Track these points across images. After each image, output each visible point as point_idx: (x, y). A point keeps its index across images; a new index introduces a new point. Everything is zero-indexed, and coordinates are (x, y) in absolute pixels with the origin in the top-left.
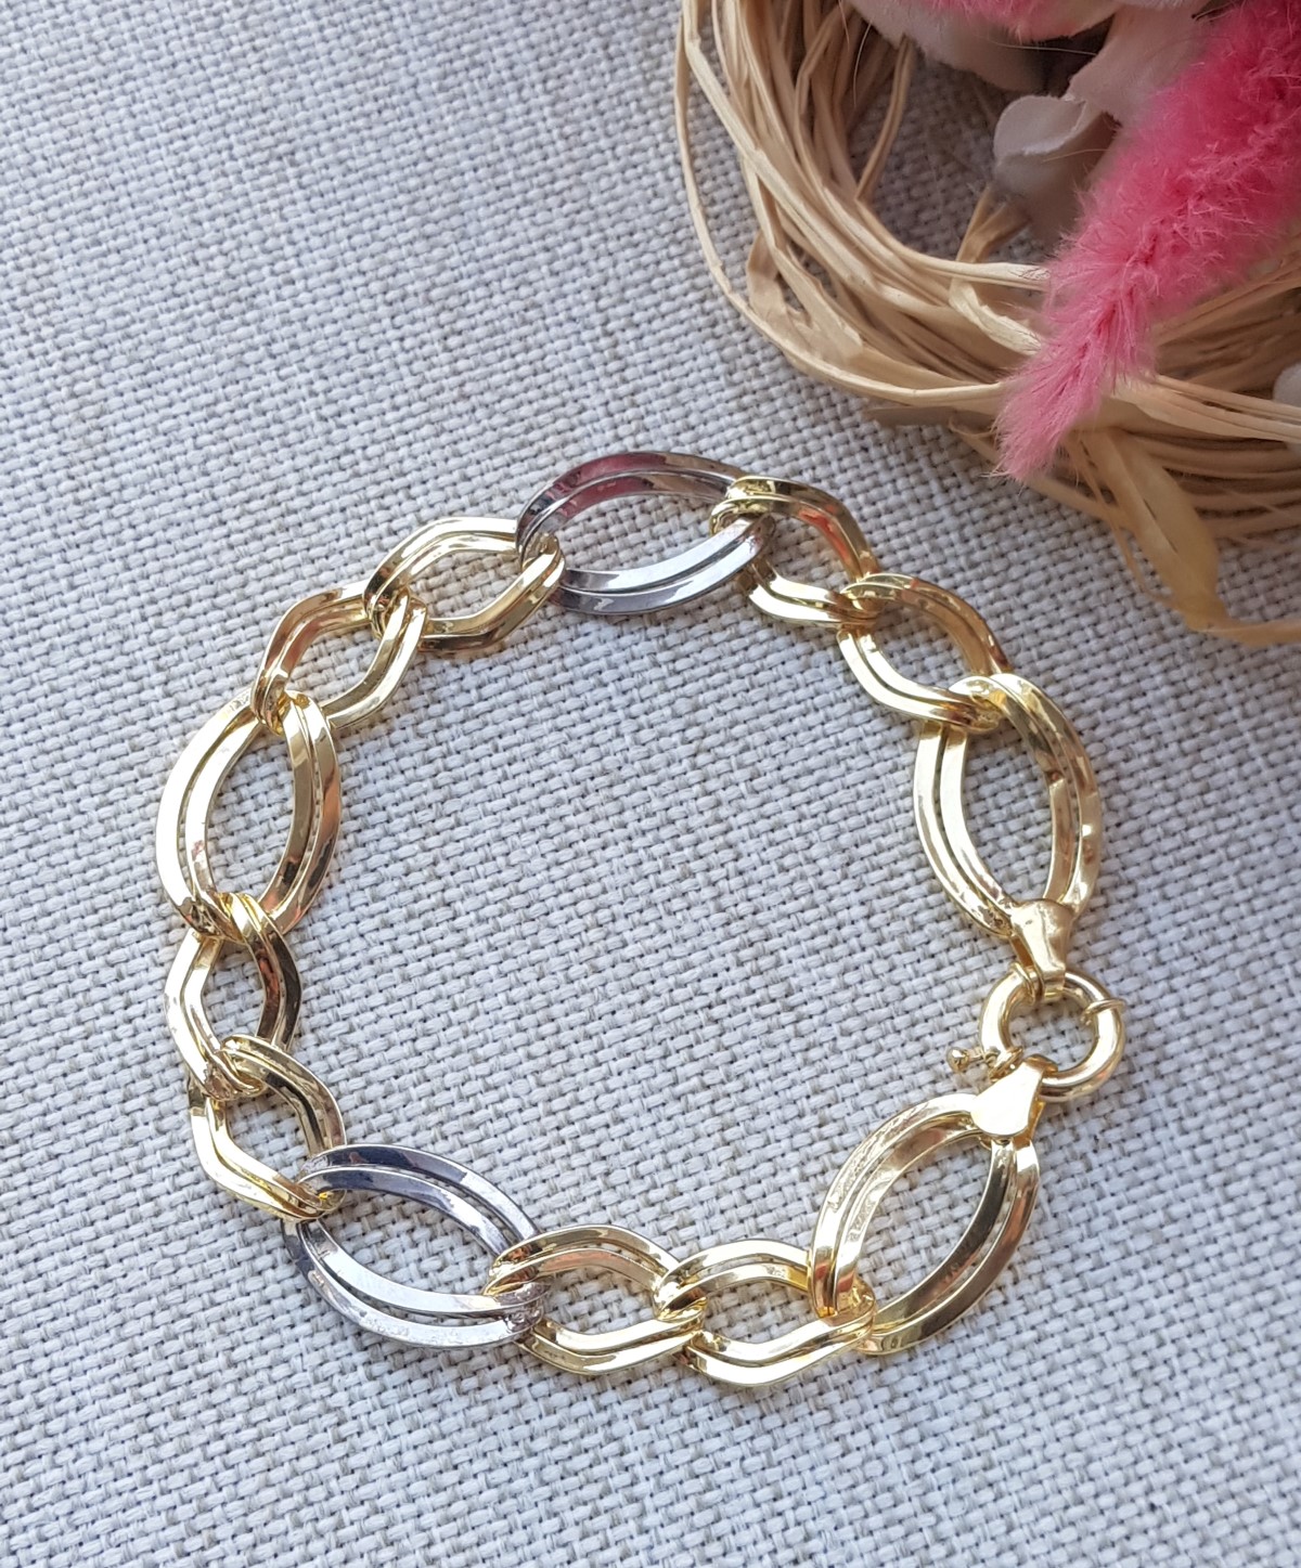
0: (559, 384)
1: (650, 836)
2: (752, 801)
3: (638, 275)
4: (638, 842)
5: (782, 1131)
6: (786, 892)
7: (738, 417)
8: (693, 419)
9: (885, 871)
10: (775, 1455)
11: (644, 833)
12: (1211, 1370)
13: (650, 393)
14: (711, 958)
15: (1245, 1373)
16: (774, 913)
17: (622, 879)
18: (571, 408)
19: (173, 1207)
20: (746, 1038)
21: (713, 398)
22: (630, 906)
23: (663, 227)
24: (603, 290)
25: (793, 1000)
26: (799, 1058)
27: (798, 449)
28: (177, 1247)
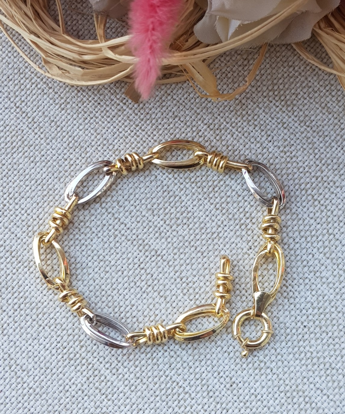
0: (13, 127)
1: (101, 232)
2: (122, 209)
3: (17, 87)
4: (99, 235)
5: (173, 286)
6: (142, 227)
7: (63, 112)
8: (52, 119)
9: (163, 209)
10: (213, 364)
11: (99, 232)
12: (302, 287)
13: (37, 117)
14: (133, 254)
15: (309, 283)
16: (142, 234)
17: (101, 246)
18: (20, 132)
19: (37, 387)
20: (152, 269)
21: (54, 110)
22: (107, 251)
23: (16, 71)
24: (10, 96)
25: (158, 253)
26: (167, 266)
27: (83, 112)
28: (44, 396)
